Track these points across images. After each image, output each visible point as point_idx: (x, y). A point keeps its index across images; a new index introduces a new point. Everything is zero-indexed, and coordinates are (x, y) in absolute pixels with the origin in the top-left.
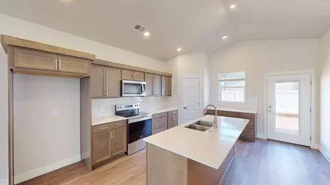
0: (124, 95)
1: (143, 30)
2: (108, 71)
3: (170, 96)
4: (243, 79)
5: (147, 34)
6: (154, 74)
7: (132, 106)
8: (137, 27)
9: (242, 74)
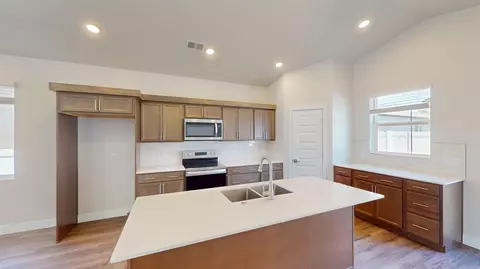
0: (186, 138)
1: (200, 47)
2: (166, 108)
3: (273, 139)
4: (425, 106)
5: (210, 52)
6: (239, 108)
7: (205, 154)
8: (191, 45)
9: (425, 94)
